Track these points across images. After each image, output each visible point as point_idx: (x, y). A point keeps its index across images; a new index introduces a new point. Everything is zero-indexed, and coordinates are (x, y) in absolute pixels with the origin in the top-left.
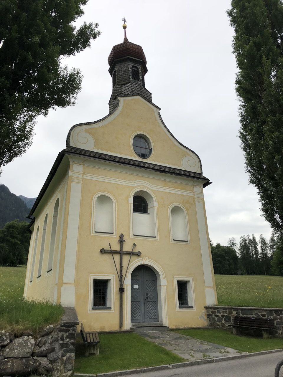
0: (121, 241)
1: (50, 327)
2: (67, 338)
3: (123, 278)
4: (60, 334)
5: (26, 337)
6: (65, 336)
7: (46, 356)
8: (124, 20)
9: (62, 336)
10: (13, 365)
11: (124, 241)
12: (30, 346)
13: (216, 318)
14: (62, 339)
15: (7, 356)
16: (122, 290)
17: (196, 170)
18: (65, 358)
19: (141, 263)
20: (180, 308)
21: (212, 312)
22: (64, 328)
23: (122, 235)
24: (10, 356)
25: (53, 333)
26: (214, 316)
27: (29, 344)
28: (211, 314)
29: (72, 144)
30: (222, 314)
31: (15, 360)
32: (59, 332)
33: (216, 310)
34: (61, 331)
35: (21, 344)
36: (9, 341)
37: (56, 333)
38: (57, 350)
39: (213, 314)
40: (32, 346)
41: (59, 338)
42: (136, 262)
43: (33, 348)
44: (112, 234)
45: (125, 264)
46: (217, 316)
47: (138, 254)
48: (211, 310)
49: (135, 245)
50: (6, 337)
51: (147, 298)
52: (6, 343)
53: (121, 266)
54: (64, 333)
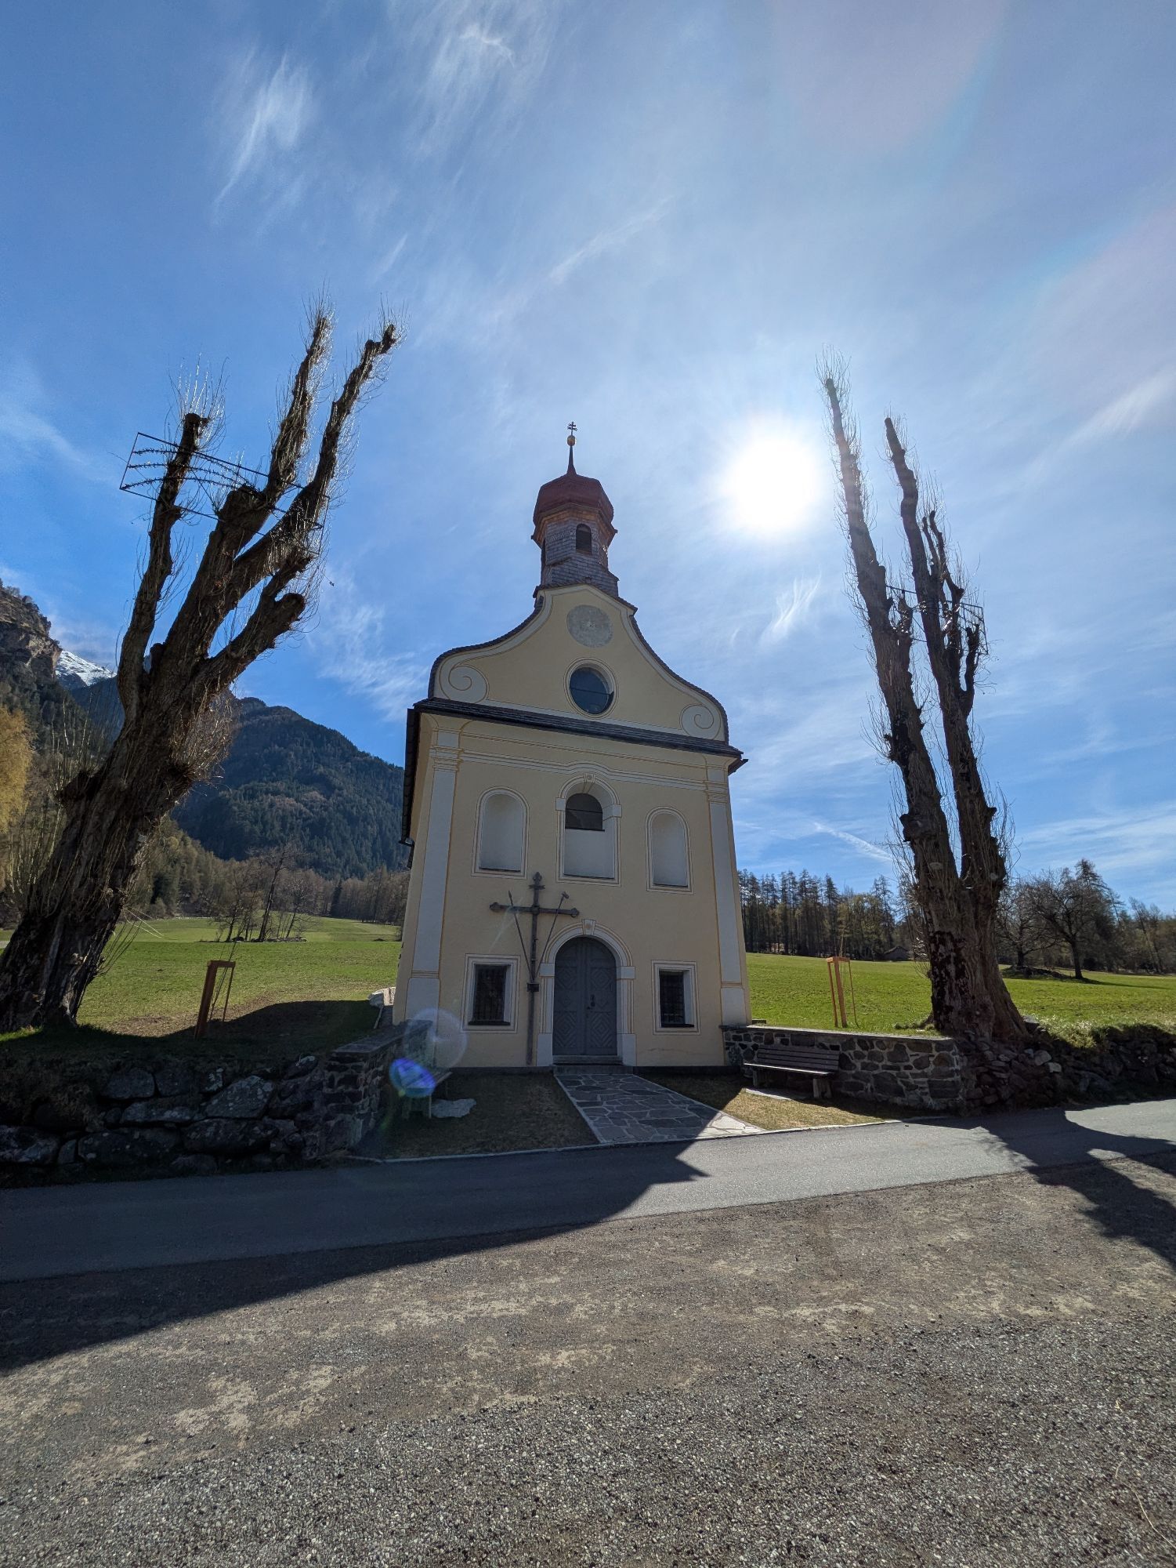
0: (537, 886)
1: (308, 1061)
2: (340, 1082)
3: (537, 964)
4: (328, 1074)
5: (256, 1077)
6: (337, 1080)
7: (292, 1117)
8: (572, 427)
9: (332, 1079)
10: (216, 1133)
11: (543, 887)
12: (260, 1097)
13: (742, 1051)
14: (331, 1085)
15: (210, 1115)
16: (533, 988)
17: (711, 734)
18: (332, 1123)
19: (578, 932)
20: (663, 1026)
21: (736, 1038)
22: (337, 1063)
23: (538, 875)
24: (217, 1115)
25: (313, 1072)
26: (738, 1047)
27: (260, 1092)
28: (732, 1041)
29: (438, 694)
30: (753, 1043)
31: (224, 1121)
32: (326, 1071)
33: (742, 1034)
34: (330, 1068)
35: (242, 1092)
36: (221, 1085)
37: (319, 1072)
38: (316, 1105)
39: (737, 1043)
40: (265, 1097)
41: (324, 1083)
42: (570, 930)
43: (265, 1100)
44: (516, 874)
45: (542, 934)
46: (744, 1046)
47: (574, 913)
48: (732, 1034)
49: (565, 896)
50: (216, 1076)
51: (593, 1004)
52: (214, 1088)
53: (534, 939)
54: (335, 1073)
